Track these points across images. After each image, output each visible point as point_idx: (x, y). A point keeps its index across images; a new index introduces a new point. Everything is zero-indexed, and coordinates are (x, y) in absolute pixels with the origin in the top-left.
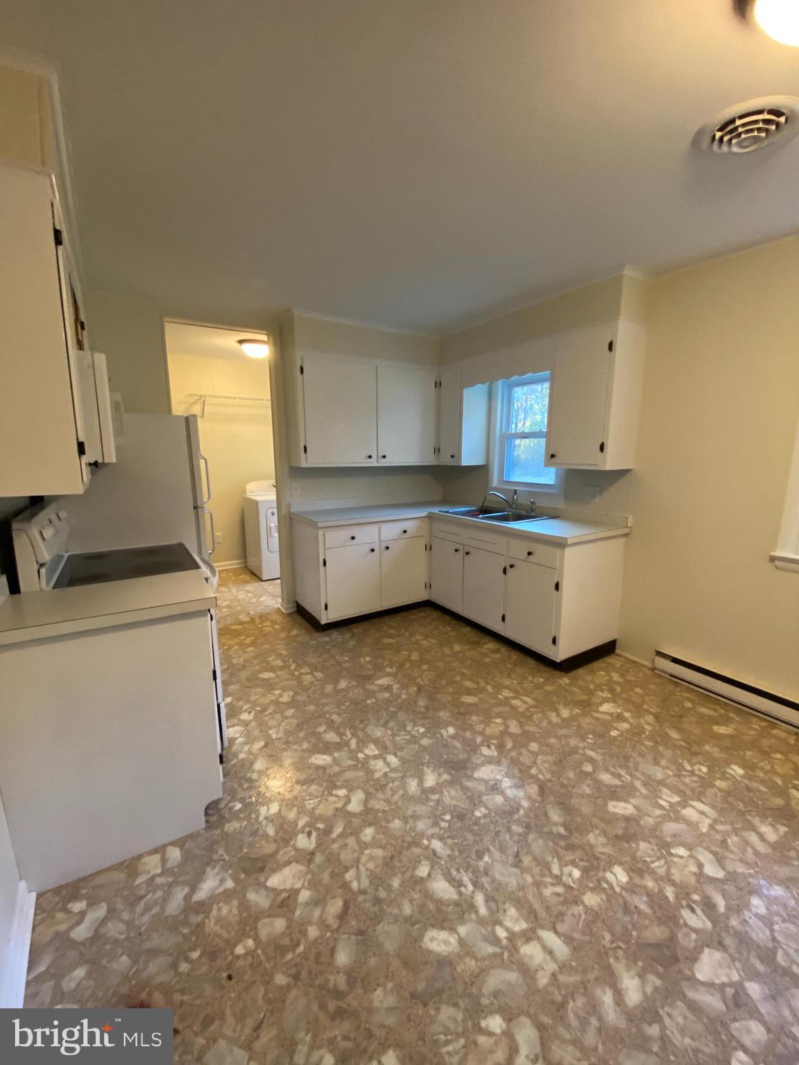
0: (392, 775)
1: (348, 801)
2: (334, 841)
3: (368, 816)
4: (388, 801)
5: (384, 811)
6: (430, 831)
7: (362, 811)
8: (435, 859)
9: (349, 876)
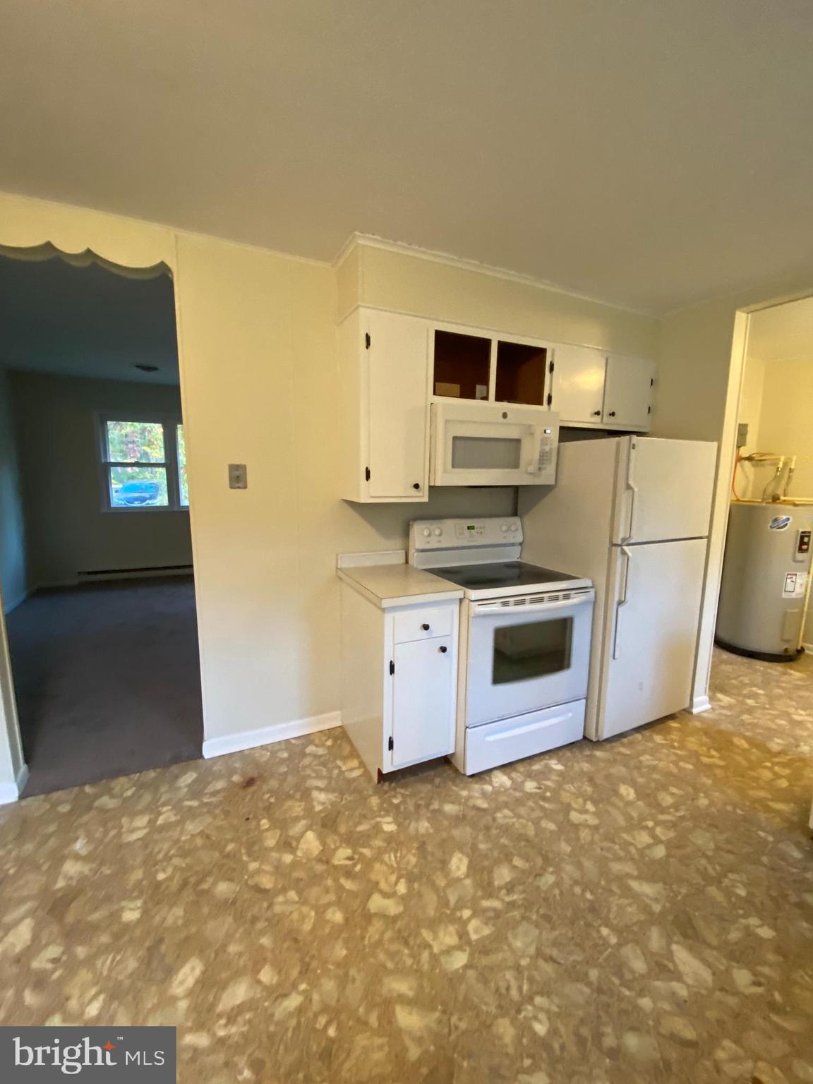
0: (425, 956)
1: (386, 895)
2: (336, 880)
3: (360, 917)
4: (380, 942)
5: (363, 938)
6: (316, 997)
7: (369, 910)
8: (275, 995)
9: (292, 895)
